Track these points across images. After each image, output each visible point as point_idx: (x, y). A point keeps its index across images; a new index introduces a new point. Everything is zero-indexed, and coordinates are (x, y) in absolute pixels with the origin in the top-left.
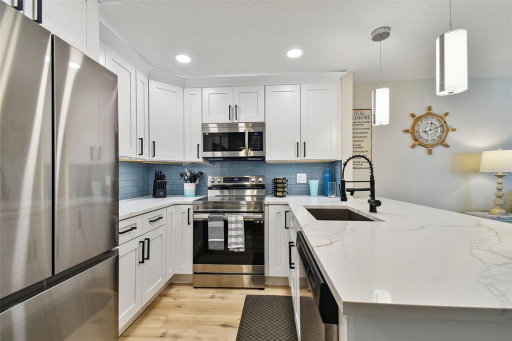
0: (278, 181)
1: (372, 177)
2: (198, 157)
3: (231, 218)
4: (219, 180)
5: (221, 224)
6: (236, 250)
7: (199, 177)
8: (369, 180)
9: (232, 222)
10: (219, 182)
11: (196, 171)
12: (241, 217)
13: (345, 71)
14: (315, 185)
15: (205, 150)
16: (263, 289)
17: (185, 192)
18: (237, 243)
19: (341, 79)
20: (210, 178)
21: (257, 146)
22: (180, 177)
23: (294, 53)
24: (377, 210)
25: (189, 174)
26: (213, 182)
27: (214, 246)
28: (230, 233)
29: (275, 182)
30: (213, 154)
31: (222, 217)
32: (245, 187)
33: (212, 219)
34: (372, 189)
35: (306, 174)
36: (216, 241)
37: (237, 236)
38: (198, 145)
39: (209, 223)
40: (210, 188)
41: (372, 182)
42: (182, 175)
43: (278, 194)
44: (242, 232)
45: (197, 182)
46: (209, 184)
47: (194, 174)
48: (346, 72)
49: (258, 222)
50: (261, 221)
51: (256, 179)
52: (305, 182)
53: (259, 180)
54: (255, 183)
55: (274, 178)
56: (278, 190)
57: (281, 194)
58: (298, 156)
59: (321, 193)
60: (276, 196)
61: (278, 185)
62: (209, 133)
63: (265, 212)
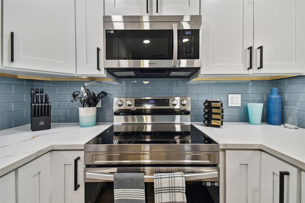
0: (213, 104)
2: (98, 69)
4: (129, 103)
5: (140, 194)
7: (101, 98)
10: (129, 105)
14: (256, 109)
15: (109, 56)
20: (116, 100)
21: (190, 52)
22: (72, 98)
25: (85, 94)
26: (120, 105)
29: (209, 105)
38: (98, 50)
40: (117, 114)
42: (74, 96)
43: (213, 122)
45: (99, 105)
46: (116, 108)
47: (94, 94)
50: (214, 182)
51: (178, 102)
52: (240, 105)
53: (183, 103)
54: (177, 107)
55: (207, 101)
56: (214, 116)
57: (218, 123)
58: (251, 67)
59: (266, 119)
60: (209, 125)
61: (214, 110)
62: (115, 31)
63: (221, 165)
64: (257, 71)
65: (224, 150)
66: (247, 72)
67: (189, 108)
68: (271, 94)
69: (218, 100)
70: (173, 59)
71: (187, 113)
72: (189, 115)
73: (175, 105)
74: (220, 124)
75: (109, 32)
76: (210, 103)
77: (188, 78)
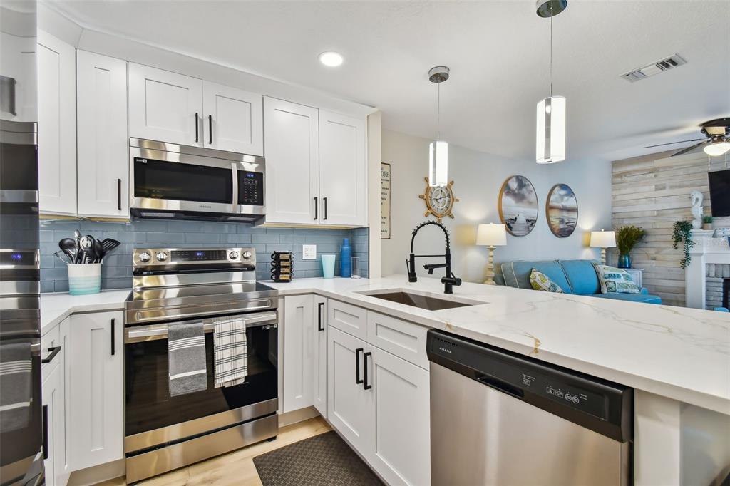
0: (281, 255)
1: (448, 250)
2: (120, 208)
3: (221, 326)
4: (162, 256)
5: (200, 341)
6: (227, 385)
7: (109, 249)
8: (445, 254)
9: (222, 335)
10: (161, 260)
11: (100, 236)
12: (241, 323)
13: (374, 107)
14: (329, 262)
15: (139, 193)
16: (274, 438)
17: (70, 283)
18: (233, 372)
19: (368, 116)
21: (253, 197)
23: (332, 60)
24: (453, 291)
25: (85, 243)
26: (145, 261)
27: (185, 388)
28: (218, 355)
29: (277, 257)
30: (161, 204)
31: (202, 328)
32: (229, 268)
33: (177, 335)
34: (448, 265)
35: (315, 246)
36: (190, 377)
37: (235, 358)
38: (120, 182)
39: (170, 343)
40: (138, 273)
41: (448, 256)
42: (63, 245)
43: (282, 277)
44: (243, 350)
45: (106, 261)
47: (99, 243)
48: (375, 110)
49: (268, 327)
50: (273, 325)
51: (239, 254)
52: (315, 258)
53: (245, 255)
54: (238, 260)
55: (275, 253)
56: (283, 270)
57: (286, 277)
58: (316, 218)
59: (339, 272)
60: (277, 280)
61: (283, 263)
62: (148, 160)
63: (279, 309)
64: (323, 222)
65: (283, 296)
66: (313, 222)
67: (254, 263)
68: (344, 244)
69: (287, 251)
70: (232, 203)
71: (251, 268)
72: (254, 272)
73: (234, 258)
74: (289, 279)
75: (140, 161)
76: (278, 254)
77: (253, 223)
